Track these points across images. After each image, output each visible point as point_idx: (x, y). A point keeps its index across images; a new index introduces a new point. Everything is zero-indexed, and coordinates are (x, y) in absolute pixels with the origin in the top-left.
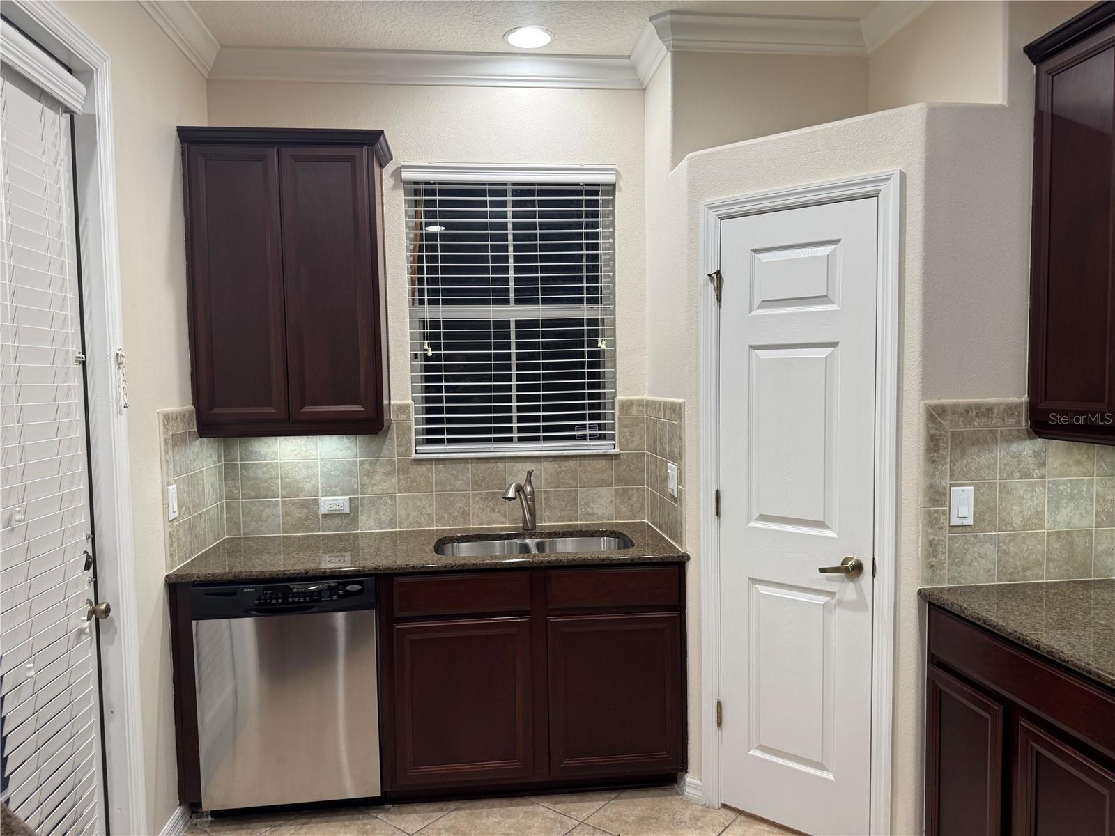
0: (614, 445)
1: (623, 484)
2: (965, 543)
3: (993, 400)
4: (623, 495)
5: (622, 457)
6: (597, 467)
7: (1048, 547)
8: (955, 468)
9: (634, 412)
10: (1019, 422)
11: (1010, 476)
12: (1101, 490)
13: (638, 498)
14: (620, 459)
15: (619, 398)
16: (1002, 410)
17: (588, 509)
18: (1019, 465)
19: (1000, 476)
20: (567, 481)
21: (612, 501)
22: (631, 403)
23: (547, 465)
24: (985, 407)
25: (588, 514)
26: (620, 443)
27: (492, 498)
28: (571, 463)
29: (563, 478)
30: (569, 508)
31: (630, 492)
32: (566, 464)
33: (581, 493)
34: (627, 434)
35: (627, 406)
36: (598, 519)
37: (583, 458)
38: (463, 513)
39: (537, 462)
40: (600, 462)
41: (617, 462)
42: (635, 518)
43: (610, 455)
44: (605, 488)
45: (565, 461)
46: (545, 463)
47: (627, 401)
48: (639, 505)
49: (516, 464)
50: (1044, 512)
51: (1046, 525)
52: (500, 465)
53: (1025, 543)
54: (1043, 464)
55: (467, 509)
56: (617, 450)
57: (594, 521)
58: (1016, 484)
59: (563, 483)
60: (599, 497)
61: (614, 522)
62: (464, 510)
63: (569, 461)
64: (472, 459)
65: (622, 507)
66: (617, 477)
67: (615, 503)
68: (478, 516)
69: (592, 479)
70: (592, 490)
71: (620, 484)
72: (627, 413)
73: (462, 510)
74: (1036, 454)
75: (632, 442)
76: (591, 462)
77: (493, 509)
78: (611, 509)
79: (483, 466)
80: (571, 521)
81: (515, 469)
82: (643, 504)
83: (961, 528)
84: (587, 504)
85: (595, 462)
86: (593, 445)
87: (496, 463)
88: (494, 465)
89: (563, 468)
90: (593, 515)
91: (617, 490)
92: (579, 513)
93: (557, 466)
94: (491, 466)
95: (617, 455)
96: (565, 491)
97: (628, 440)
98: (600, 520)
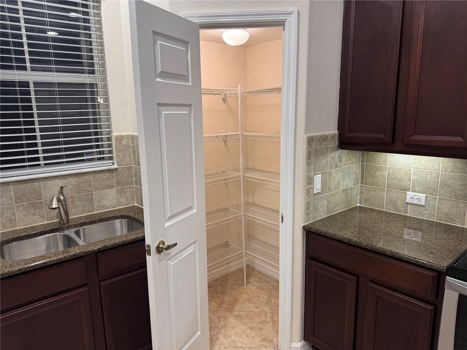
0: (113, 163)
1: (121, 185)
2: (318, 201)
3: (328, 133)
4: (121, 192)
5: (119, 170)
6: (104, 177)
7: (341, 197)
8: (315, 166)
9: (124, 143)
10: (335, 143)
11: (332, 168)
12: (355, 169)
13: (130, 192)
14: (118, 171)
15: (115, 134)
16: (330, 137)
17: (101, 204)
18: (334, 162)
19: (329, 168)
20: (85, 189)
21: (115, 197)
22: (122, 137)
23: (71, 180)
24: (325, 137)
25: (101, 206)
26: (117, 162)
27: (32, 207)
28: (87, 177)
29: (82, 187)
30: (88, 205)
31: (126, 190)
32: (84, 178)
33: (95, 194)
34: (121, 156)
35: (120, 139)
36: (107, 208)
37: (94, 173)
38: (10, 220)
39: (64, 178)
40: (106, 174)
41: (116, 173)
42: (129, 204)
43: (112, 170)
44: (110, 189)
45: (83, 176)
46: (69, 179)
47: (119, 136)
48: (131, 196)
49: (48, 182)
50: (340, 182)
51: (341, 187)
52: (36, 184)
53: (335, 197)
54: (341, 161)
55: (13, 217)
56: (115, 166)
57: (105, 210)
58: (333, 171)
59: (83, 190)
60: (107, 195)
61: (117, 208)
62: (11, 219)
63: (85, 176)
64: (13, 182)
65: (121, 199)
66: (117, 182)
67: (117, 197)
68: (23, 220)
69: (102, 185)
70: (102, 191)
71: (119, 186)
72: (120, 143)
73: (9, 218)
74: (339, 156)
75: (125, 160)
76: (100, 175)
77: (34, 214)
78: (115, 201)
79: (22, 186)
80: (90, 212)
81: (48, 185)
82: (133, 195)
83: (317, 194)
84: (99, 201)
85: (102, 174)
86: (100, 164)
87: (33, 182)
88: (31, 184)
89: (82, 180)
90: (104, 206)
91: (117, 190)
92: (95, 206)
93: (77, 180)
94: (29, 185)
95: (116, 169)
96: (84, 195)
97: (122, 159)
98: (109, 209)
